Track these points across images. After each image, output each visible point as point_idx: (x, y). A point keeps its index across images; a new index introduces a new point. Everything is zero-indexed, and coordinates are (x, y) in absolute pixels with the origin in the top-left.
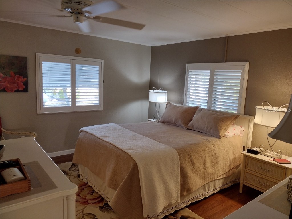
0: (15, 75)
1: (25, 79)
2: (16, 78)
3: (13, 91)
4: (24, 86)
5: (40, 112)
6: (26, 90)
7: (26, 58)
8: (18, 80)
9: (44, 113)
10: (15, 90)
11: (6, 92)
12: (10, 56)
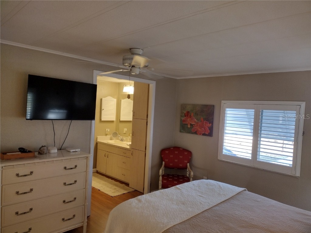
0: (204, 121)
1: (211, 124)
2: (205, 123)
3: (202, 134)
4: (209, 131)
5: (220, 158)
6: (210, 134)
7: (214, 106)
8: (206, 126)
9: (224, 160)
10: (203, 134)
11: (197, 134)
12: (202, 105)
